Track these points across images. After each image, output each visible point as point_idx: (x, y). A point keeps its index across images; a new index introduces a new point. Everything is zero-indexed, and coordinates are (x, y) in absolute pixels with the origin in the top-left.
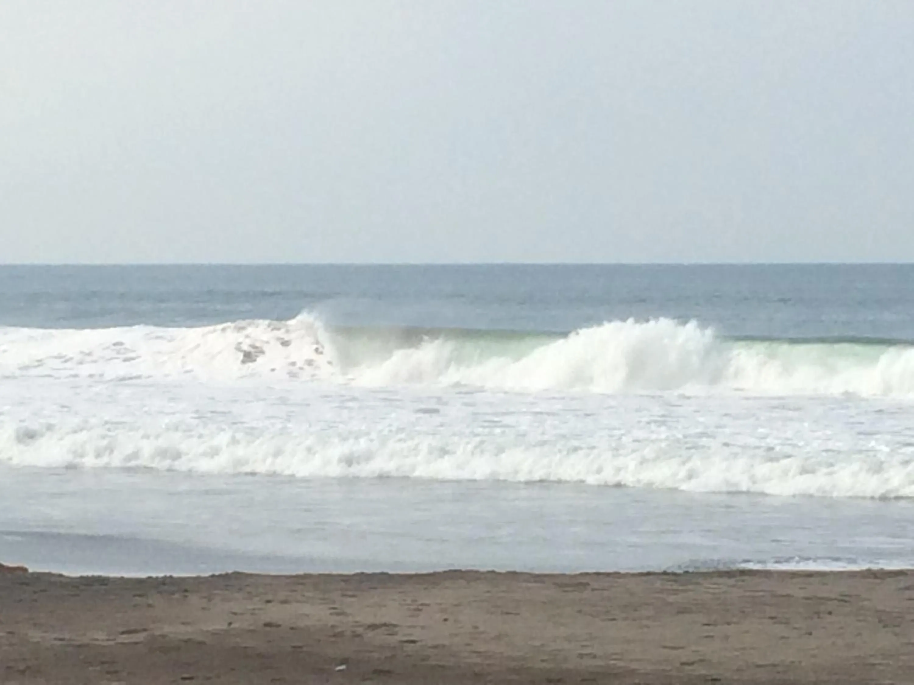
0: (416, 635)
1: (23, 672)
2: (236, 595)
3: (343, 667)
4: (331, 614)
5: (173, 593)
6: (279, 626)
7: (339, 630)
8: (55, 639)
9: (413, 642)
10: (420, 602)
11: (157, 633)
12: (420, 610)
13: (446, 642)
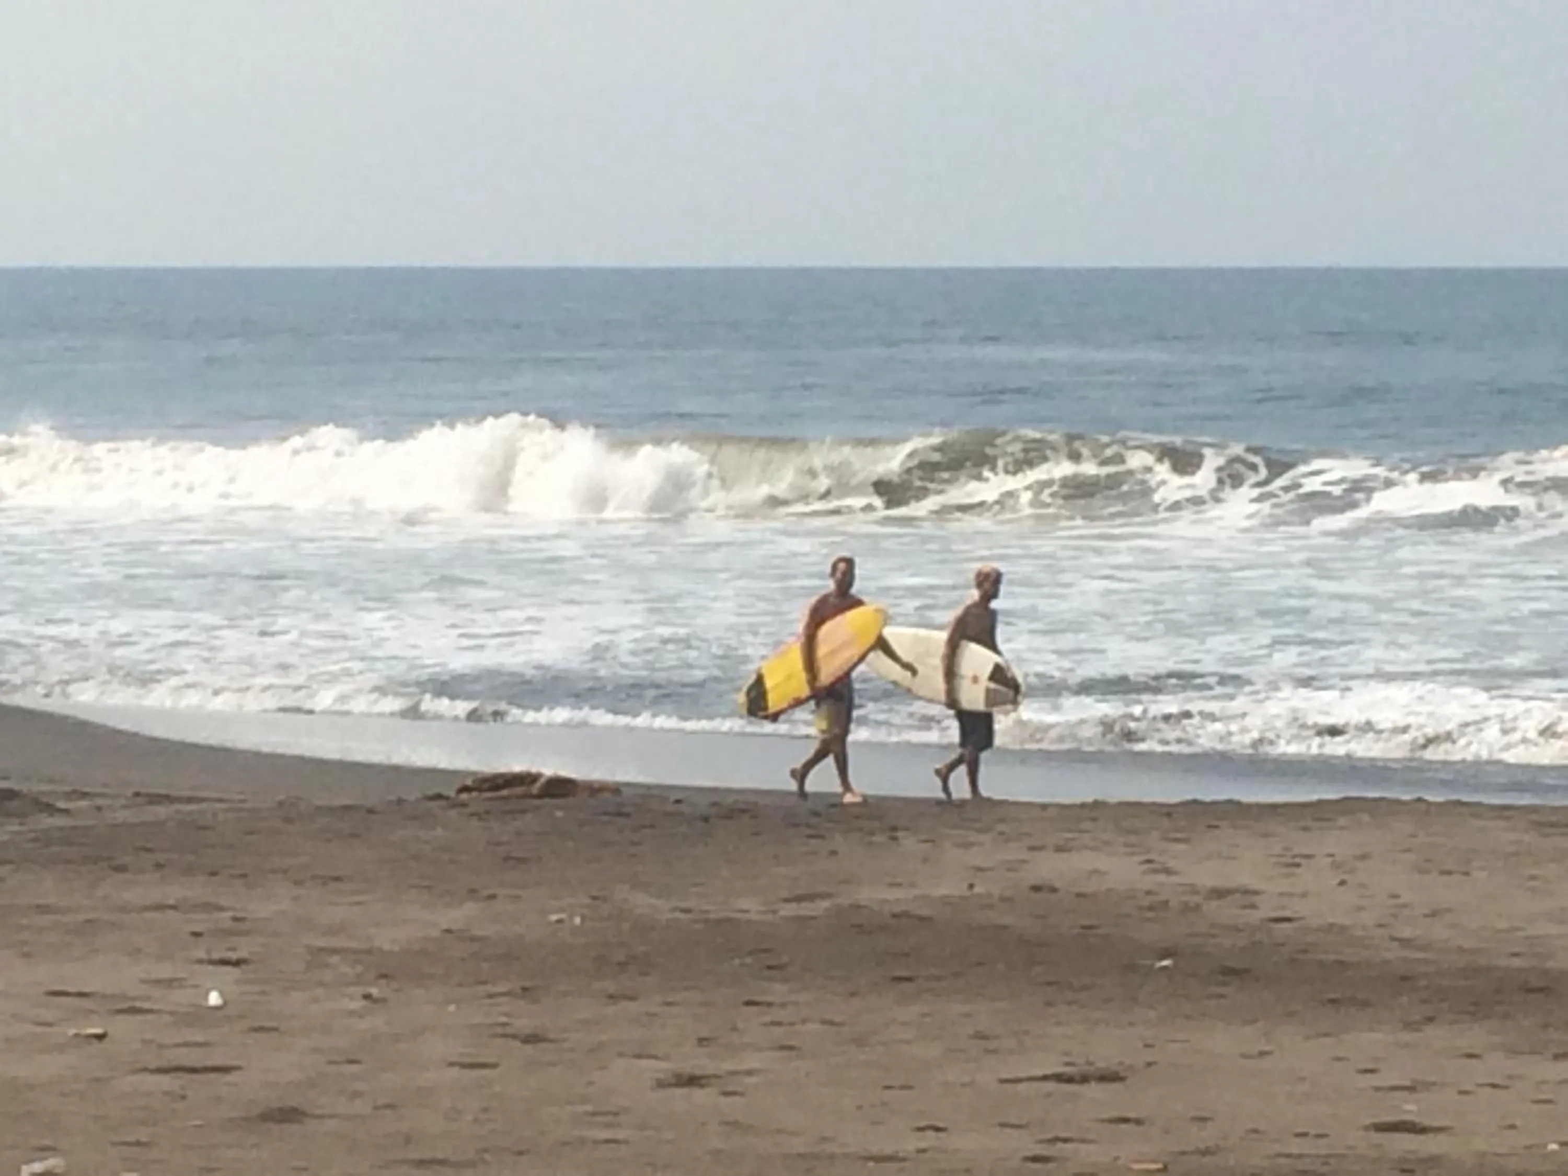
0: (1296, 908)
1: (622, 965)
2: (982, 838)
3: (1165, 963)
4: (1144, 873)
5: (872, 833)
6: (1053, 890)
7: (1162, 898)
8: (674, 909)
9: (1288, 920)
10: (1296, 851)
11: (843, 901)
12: (1298, 865)
13: (1346, 922)
